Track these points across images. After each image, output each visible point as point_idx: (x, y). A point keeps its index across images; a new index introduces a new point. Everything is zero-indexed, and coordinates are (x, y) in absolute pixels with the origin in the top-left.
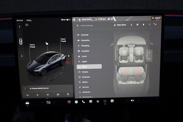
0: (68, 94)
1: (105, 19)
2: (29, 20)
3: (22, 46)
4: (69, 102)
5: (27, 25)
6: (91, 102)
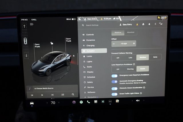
0: (73, 94)
1: (111, 19)
2: (34, 20)
3: (27, 46)
4: (74, 102)
5: (32, 24)
6: (96, 102)
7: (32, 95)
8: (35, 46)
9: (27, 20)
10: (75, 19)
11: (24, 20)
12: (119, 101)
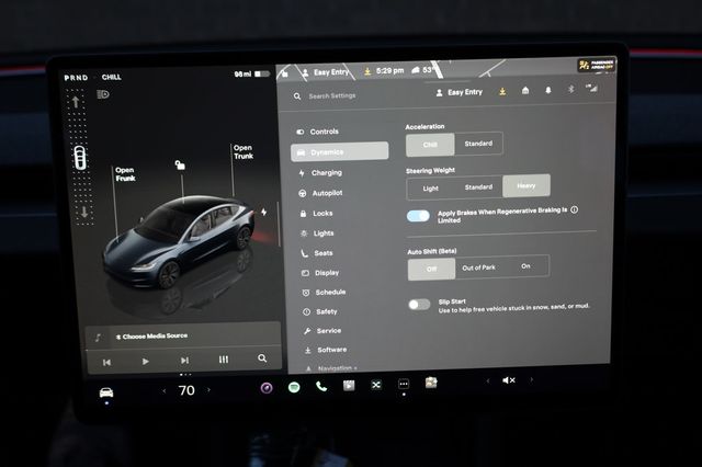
0: (262, 358)
1: (401, 70)
2: (112, 77)
3: (86, 175)
4: (267, 386)
5: (103, 94)
6: (349, 387)
7: (109, 362)
8: (117, 177)
9: (85, 78)
10: (267, 74)
11: (72, 77)
12: (436, 381)
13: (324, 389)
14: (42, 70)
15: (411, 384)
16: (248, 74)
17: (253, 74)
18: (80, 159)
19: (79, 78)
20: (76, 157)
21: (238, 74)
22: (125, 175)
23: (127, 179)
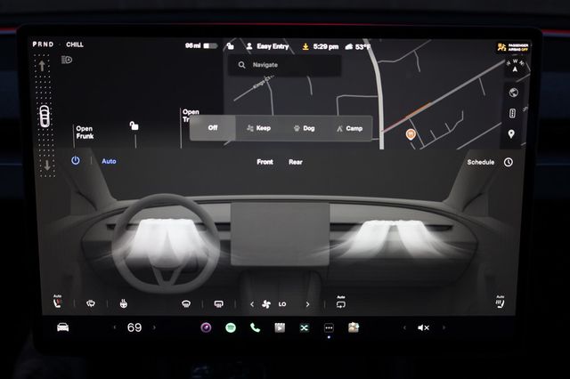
1: (336, 47)
2: (75, 44)
3: (50, 132)
4: (207, 326)
5: (66, 60)
6: (279, 329)
8: (78, 135)
9: (51, 44)
10: (215, 46)
11: (40, 43)
12: (358, 326)
13: (258, 330)
14: (14, 31)
15: (335, 328)
16: (198, 46)
17: (202, 46)
18: (45, 117)
19: (45, 44)
20: (41, 115)
21: (189, 45)
22: (84, 133)
23: (86, 137)
